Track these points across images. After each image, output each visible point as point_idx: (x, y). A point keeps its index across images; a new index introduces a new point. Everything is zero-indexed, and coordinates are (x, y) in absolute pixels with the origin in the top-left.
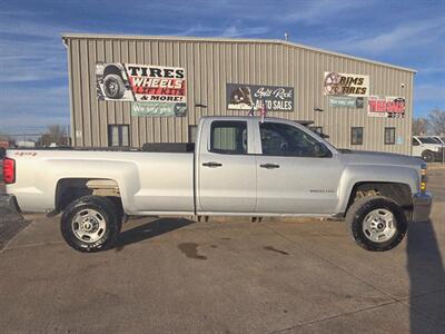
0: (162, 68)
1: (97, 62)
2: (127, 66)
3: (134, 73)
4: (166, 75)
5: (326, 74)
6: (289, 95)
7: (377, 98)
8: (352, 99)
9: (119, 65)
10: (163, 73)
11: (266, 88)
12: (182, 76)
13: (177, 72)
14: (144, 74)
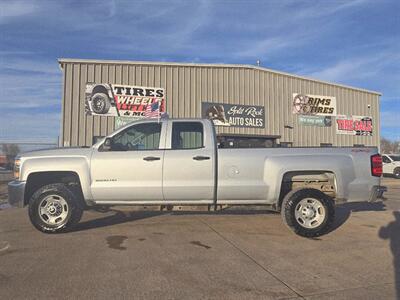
0: (144, 88)
1: (87, 83)
2: (113, 86)
3: (119, 92)
4: (148, 94)
5: (295, 95)
6: (260, 113)
7: (344, 117)
8: (321, 117)
9: (106, 85)
10: (144, 93)
11: (238, 107)
12: (162, 95)
13: (158, 92)
14: (128, 93)
